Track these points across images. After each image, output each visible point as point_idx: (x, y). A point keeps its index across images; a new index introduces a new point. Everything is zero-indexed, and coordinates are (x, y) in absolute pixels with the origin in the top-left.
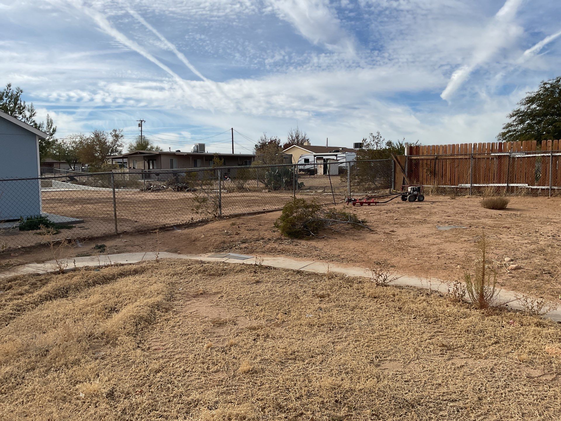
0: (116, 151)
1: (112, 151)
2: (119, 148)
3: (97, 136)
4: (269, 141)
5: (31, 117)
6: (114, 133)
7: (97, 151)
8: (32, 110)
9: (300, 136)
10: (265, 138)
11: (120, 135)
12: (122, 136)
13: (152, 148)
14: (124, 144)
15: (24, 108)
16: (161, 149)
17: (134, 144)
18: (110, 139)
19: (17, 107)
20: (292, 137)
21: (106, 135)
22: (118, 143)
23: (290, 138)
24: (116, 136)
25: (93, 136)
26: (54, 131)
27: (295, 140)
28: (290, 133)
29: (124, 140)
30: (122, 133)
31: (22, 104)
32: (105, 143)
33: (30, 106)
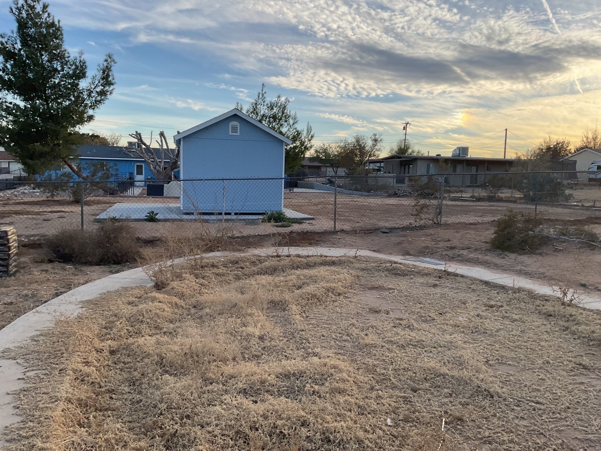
0: (374, 156)
1: (370, 156)
2: (377, 153)
3: (358, 141)
4: (555, 143)
5: (293, 124)
6: (373, 138)
7: (356, 156)
8: (295, 118)
10: (550, 140)
11: (379, 139)
12: (381, 140)
13: (413, 152)
14: (382, 148)
15: (289, 116)
16: (422, 153)
17: (396, 148)
18: (369, 143)
19: (284, 115)
20: (587, 138)
21: (366, 139)
22: (376, 147)
23: (585, 139)
24: (376, 140)
25: (354, 140)
26: (312, 137)
27: (591, 142)
28: (585, 133)
29: (382, 144)
30: (381, 137)
31: (288, 113)
32: (364, 147)
33: (294, 114)
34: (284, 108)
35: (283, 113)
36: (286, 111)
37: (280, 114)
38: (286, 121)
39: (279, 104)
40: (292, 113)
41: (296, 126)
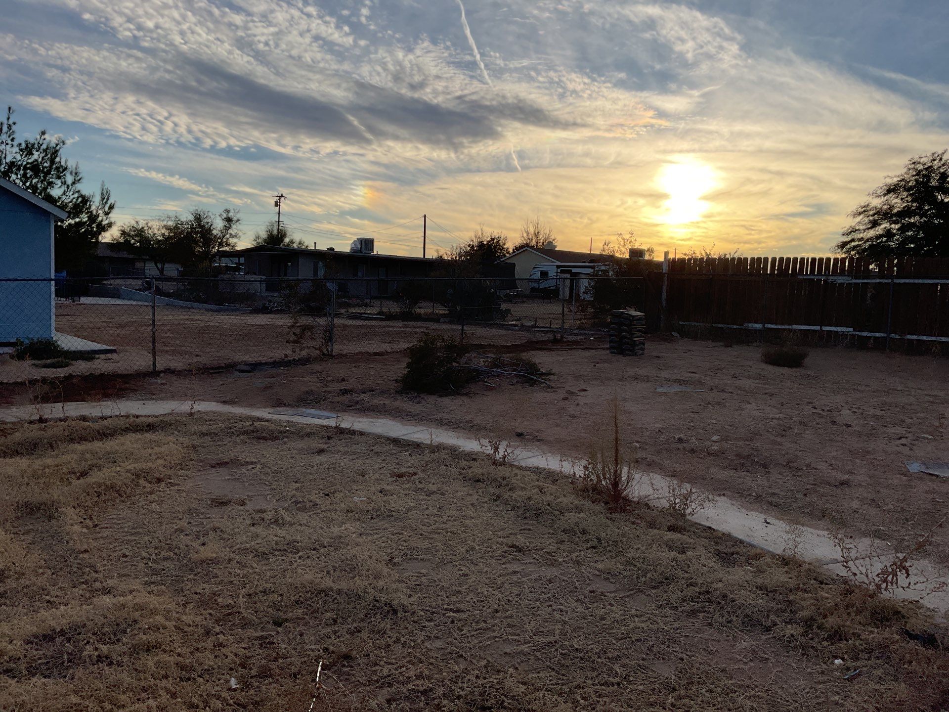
0: (228, 245)
1: (221, 245)
2: (232, 241)
3: (198, 218)
4: (489, 239)
5: (74, 183)
6: (225, 216)
7: (196, 243)
8: (76, 173)
9: (542, 232)
10: (482, 234)
11: (235, 219)
12: (238, 220)
13: (292, 242)
14: (240, 234)
15: (65, 169)
16: (306, 244)
17: (264, 235)
18: (218, 225)
19: (54, 166)
20: (528, 234)
21: (212, 217)
22: (230, 231)
23: (525, 235)
24: (229, 220)
25: (191, 218)
26: (111, 207)
27: (532, 239)
29: (240, 227)
30: (238, 216)
31: (63, 163)
32: (210, 230)
33: (74, 167)
34: (55, 153)
35: (52, 162)
36: (57, 159)
37: (45, 164)
38: (59, 178)
39: (44, 146)
40: (71, 164)
41: (78, 186)
